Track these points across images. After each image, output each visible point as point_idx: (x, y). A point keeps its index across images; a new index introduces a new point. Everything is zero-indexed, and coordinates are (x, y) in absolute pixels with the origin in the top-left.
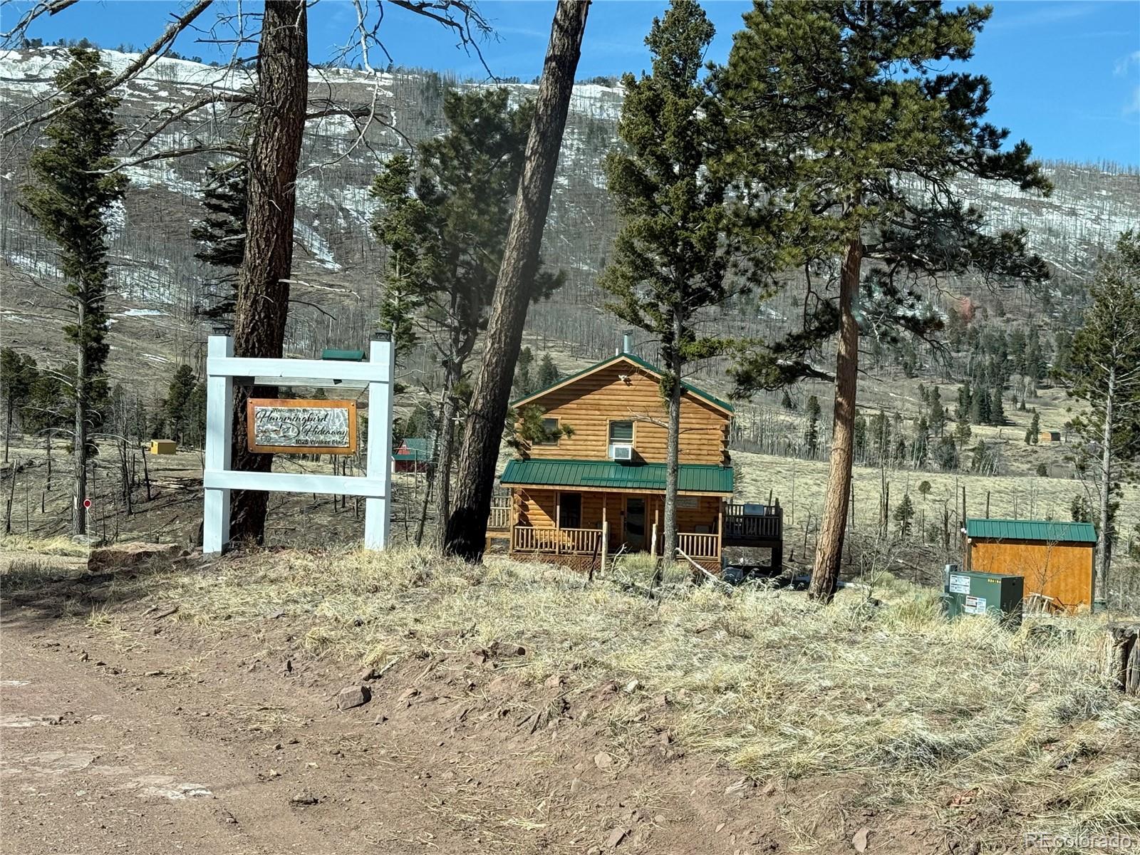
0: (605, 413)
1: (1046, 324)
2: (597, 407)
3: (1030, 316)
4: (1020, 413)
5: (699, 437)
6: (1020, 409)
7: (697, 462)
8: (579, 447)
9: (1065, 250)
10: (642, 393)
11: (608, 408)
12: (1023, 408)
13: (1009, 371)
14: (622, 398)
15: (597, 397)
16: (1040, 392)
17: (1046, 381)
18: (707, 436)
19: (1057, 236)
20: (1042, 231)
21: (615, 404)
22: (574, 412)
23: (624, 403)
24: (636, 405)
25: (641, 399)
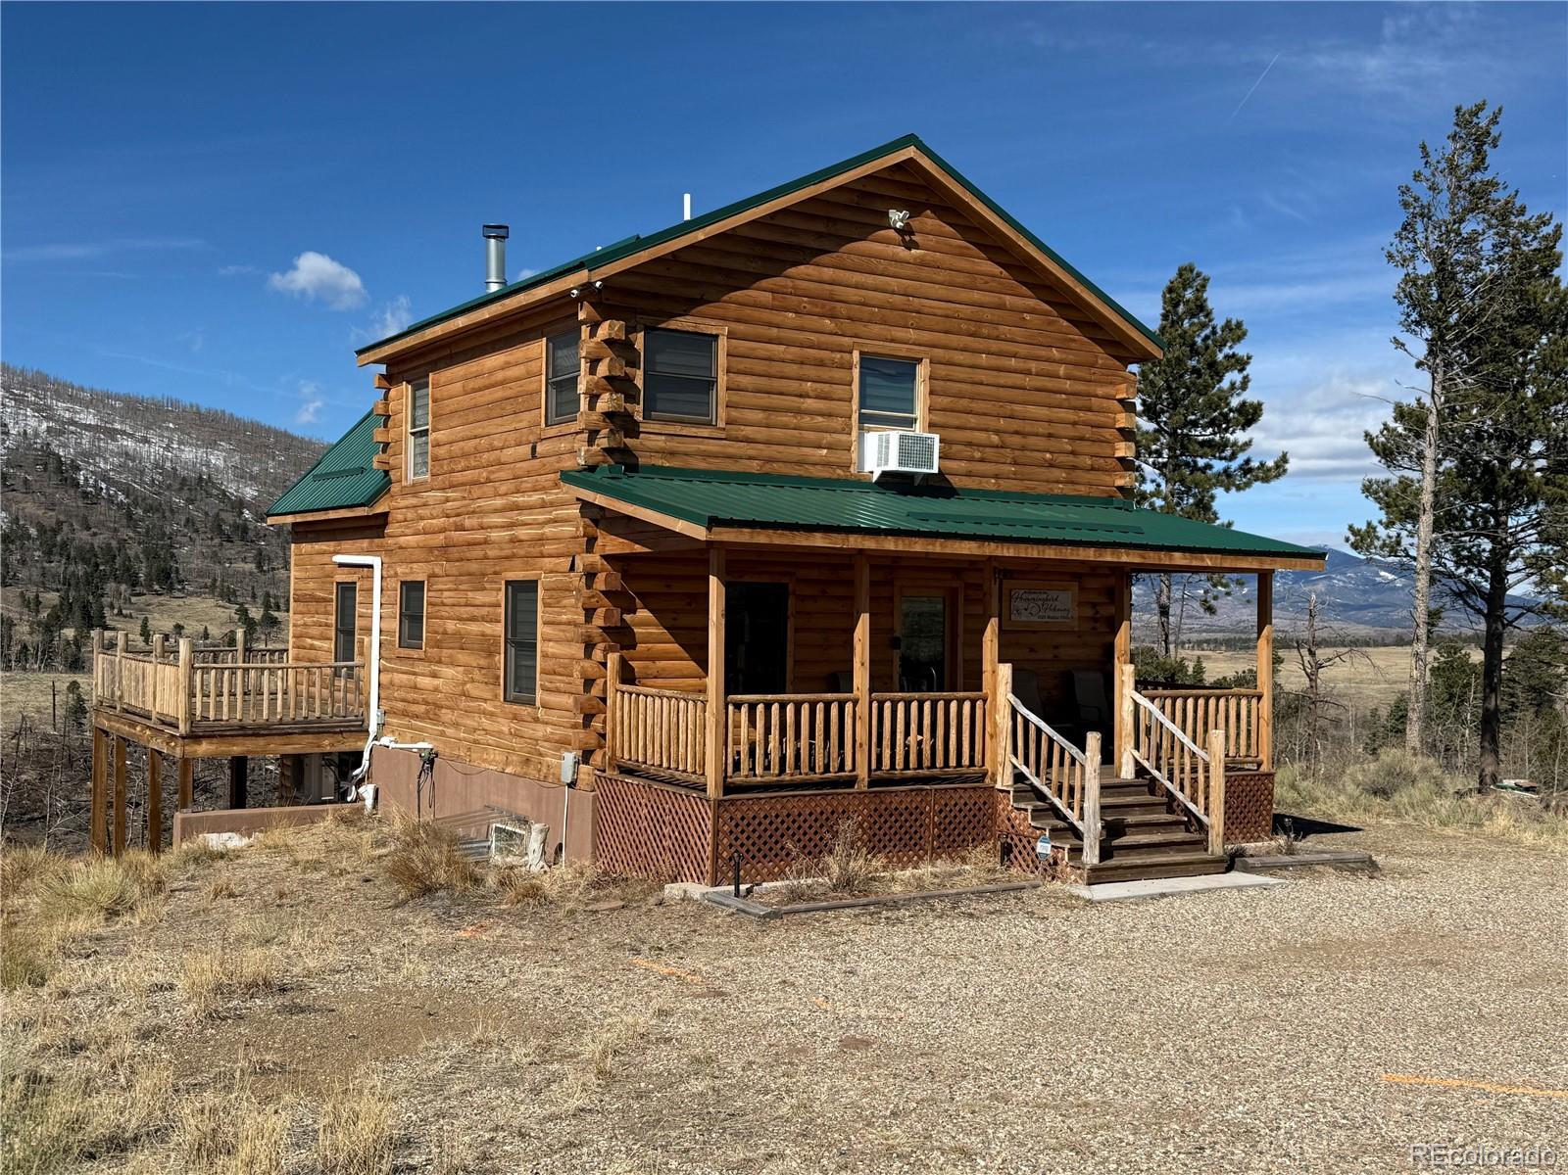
0: (847, 325)
1: (130, 538)
3: (116, 530)
4: (117, 618)
6: (117, 615)
9: (142, 473)
11: (856, 311)
12: (120, 613)
13: (104, 578)
14: (894, 283)
16: (134, 599)
17: (138, 589)
19: (133, 461)
20: (119, 455)
21: (873, 303)
22: (766, 315)
23: (898, 299)
24: (926, 310)
25: (940, 292)
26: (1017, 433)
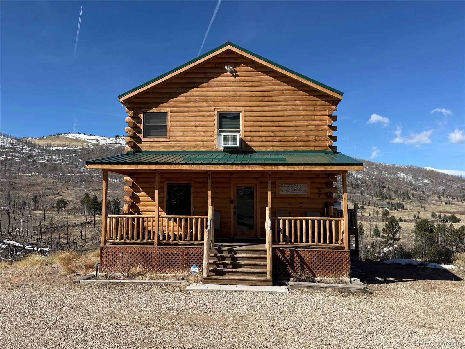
0: (213, 104)
2: (205, 99)
5: (306, 123)
7: (305, 149)
8: (187, 139)
10: (248, 84)
11: (215, 99)
14: (229, 89)
15: (205, 89)
18: (314, 123)
21: (222, 96)
22: (183, 104)
23: (231, 94)
24: (242, 95)
25: (247, 89)
26: (281, 131)
